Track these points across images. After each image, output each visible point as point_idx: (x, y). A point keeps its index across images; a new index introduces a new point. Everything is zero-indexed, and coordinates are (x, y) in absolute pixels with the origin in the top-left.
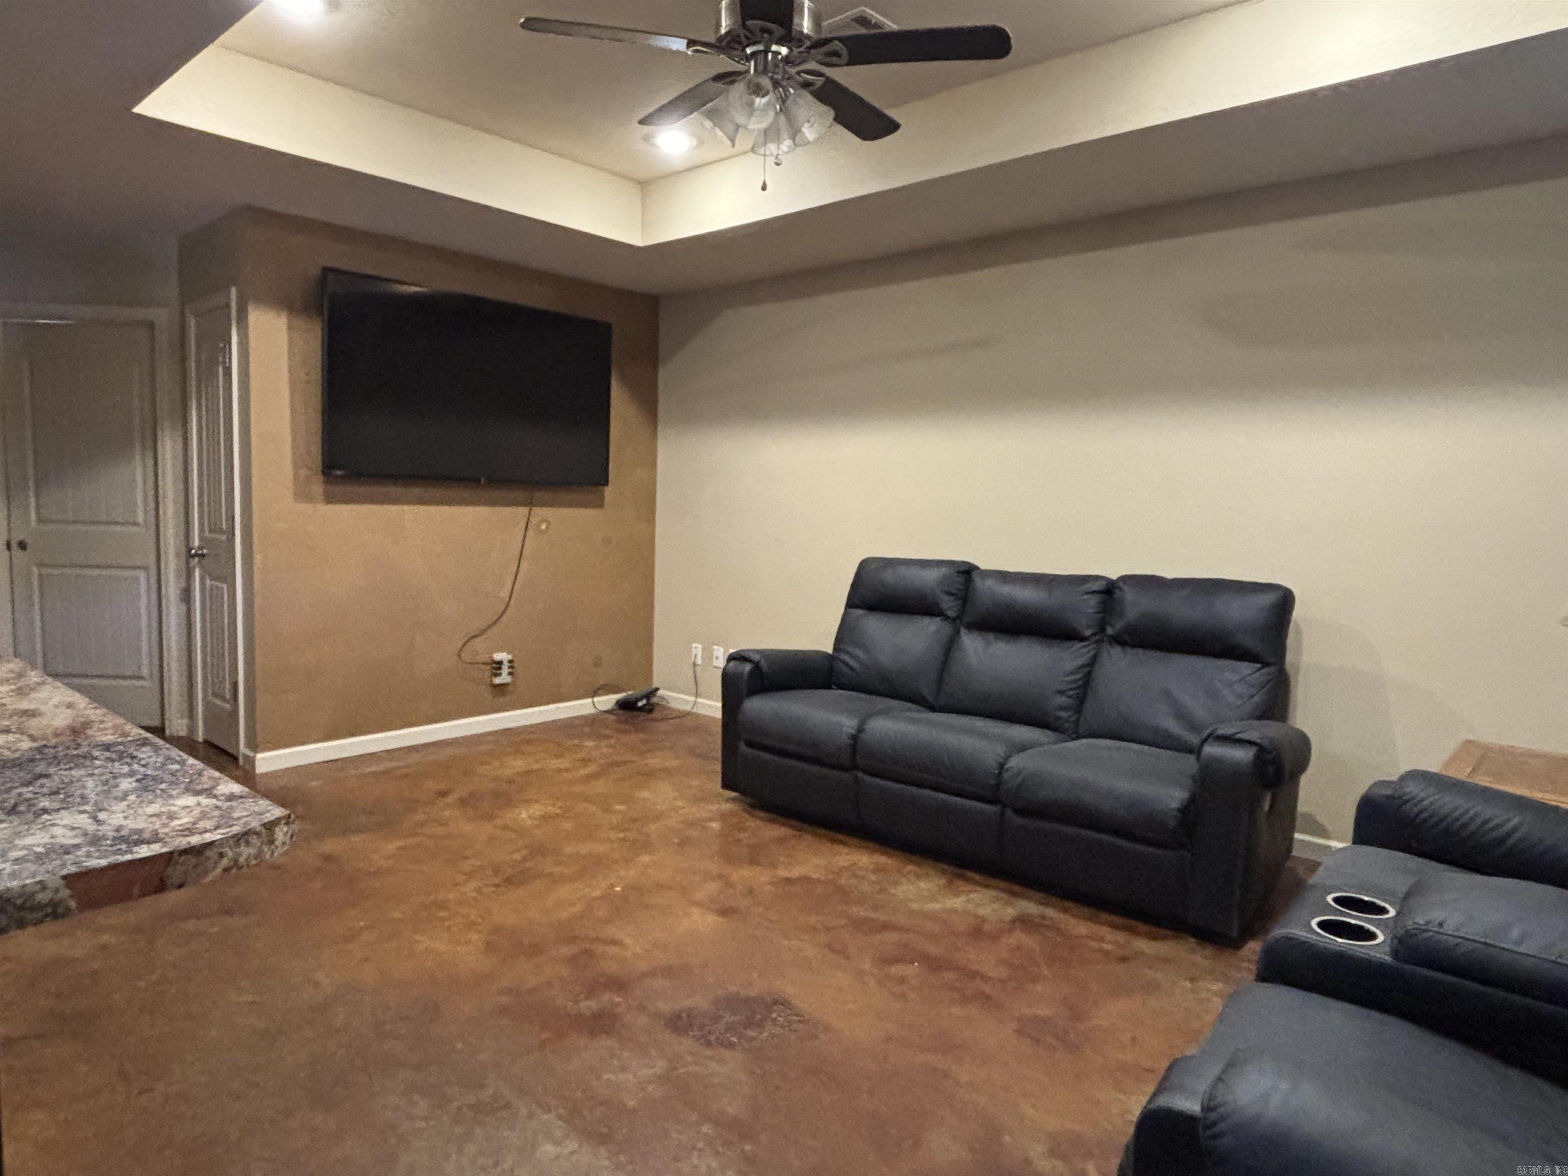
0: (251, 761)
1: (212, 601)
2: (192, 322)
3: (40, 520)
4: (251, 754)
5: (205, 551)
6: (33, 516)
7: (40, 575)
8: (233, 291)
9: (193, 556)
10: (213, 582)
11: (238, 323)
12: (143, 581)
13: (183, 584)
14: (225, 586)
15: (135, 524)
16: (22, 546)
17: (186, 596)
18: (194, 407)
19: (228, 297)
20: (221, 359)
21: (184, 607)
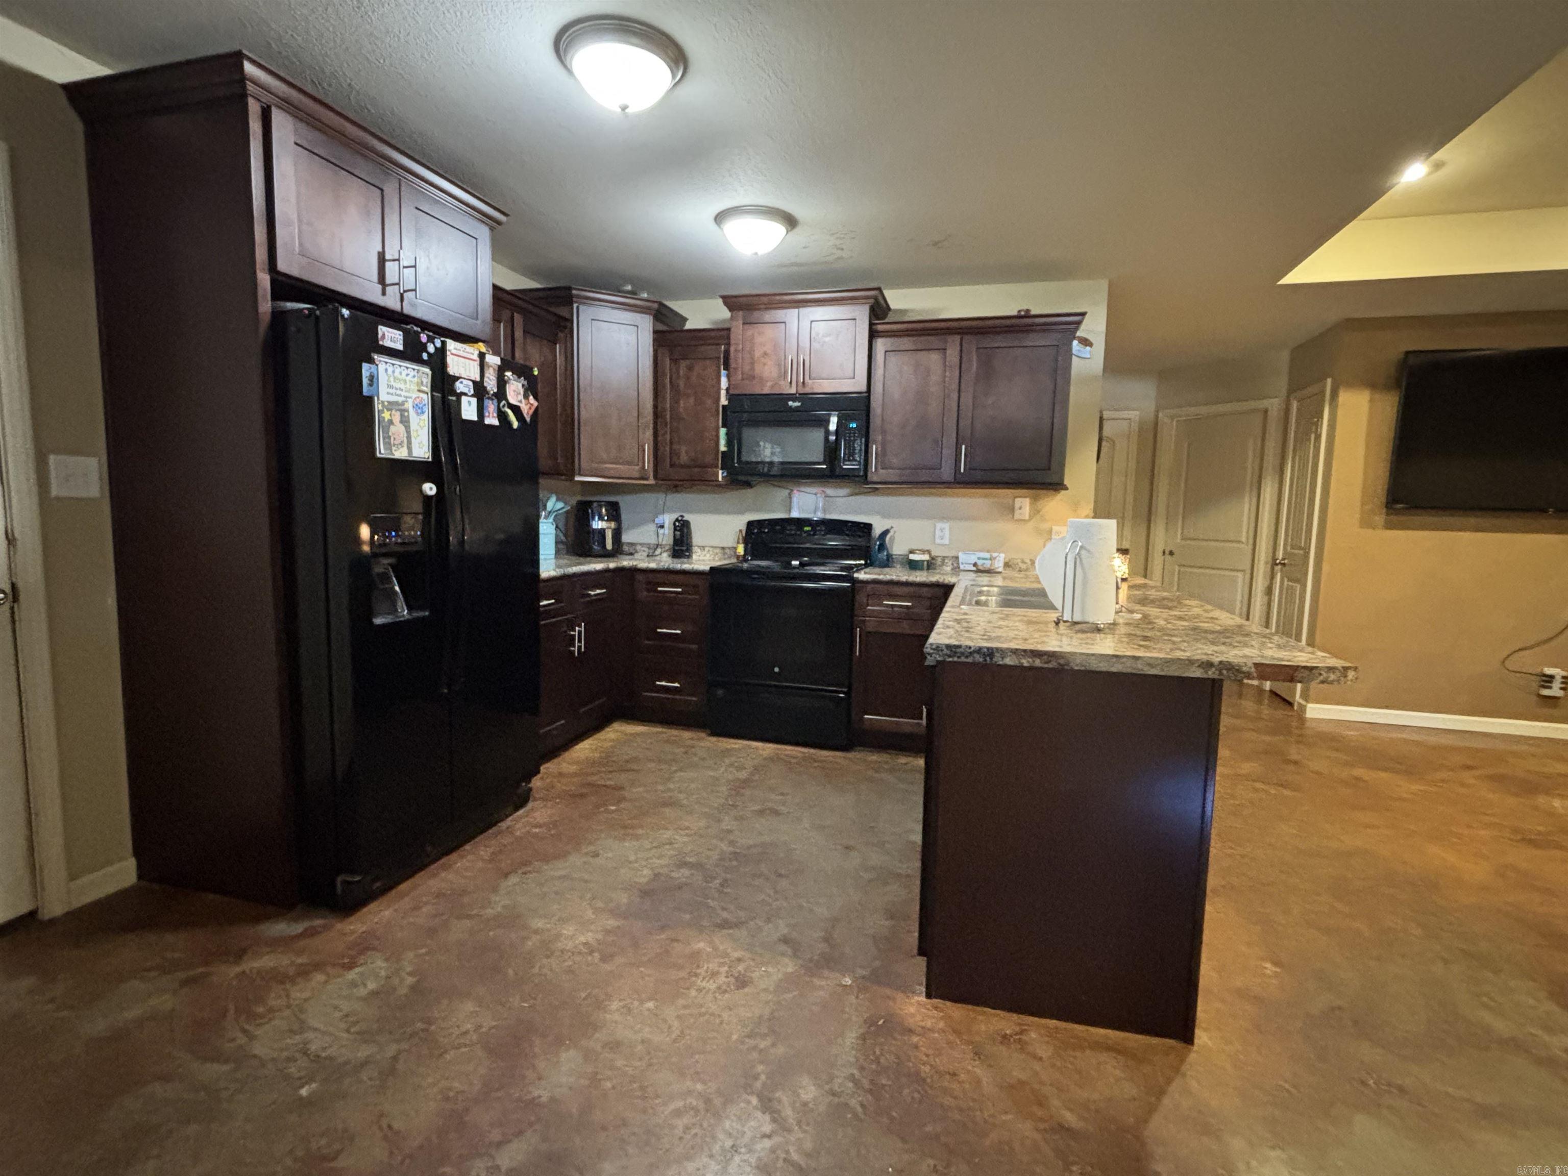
0: (1303, 709)
1: (1288, 595)
2: (1295, 405)
3: (1184, 539)
4: (1303, 702)
5: (1286, 561)
6: (1179, 536)
7: (1179, 571)
8: (1329, 381)
9: (1277, 565)
10: (1290, 583)
11: (1330, 405)
12: (1240, 581)
13: (1267, 583)
14: (1298, 586)
15: (1239, 542)
16: (1171, 553)
17: (1269, 591)
18: (1290, 465)
19: (1325, 386)
20: (1314, 430)
21: (1266, 598)
